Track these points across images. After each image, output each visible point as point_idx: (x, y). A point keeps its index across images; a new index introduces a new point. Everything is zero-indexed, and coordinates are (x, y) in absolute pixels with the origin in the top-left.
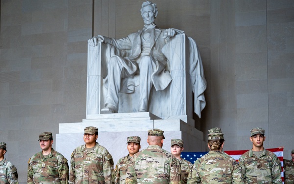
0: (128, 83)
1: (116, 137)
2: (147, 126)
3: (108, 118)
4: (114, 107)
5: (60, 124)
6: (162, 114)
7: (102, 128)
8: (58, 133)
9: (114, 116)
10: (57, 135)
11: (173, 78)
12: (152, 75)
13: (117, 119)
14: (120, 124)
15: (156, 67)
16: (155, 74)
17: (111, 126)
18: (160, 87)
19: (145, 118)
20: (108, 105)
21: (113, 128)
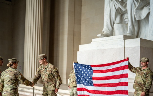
0: (125, 17)
1: (104, 52)
2: (121, 44)
3: (102, 40)
4: (108, 33)
5: (80, 45)
6: (145, 36)
7: (98, 46)
8: (79, 51)
9: (105, 39)
10: (78, 52)
11: (151, 10)
12: (134, 10)
13: (106, 40)
14: (107, 44)
15: (138, 4)
16: (137, 9)
17: (102, 45)
18: (140, 17)
19: (121, 39)
20: (104, 32)
21: (103, 46)
